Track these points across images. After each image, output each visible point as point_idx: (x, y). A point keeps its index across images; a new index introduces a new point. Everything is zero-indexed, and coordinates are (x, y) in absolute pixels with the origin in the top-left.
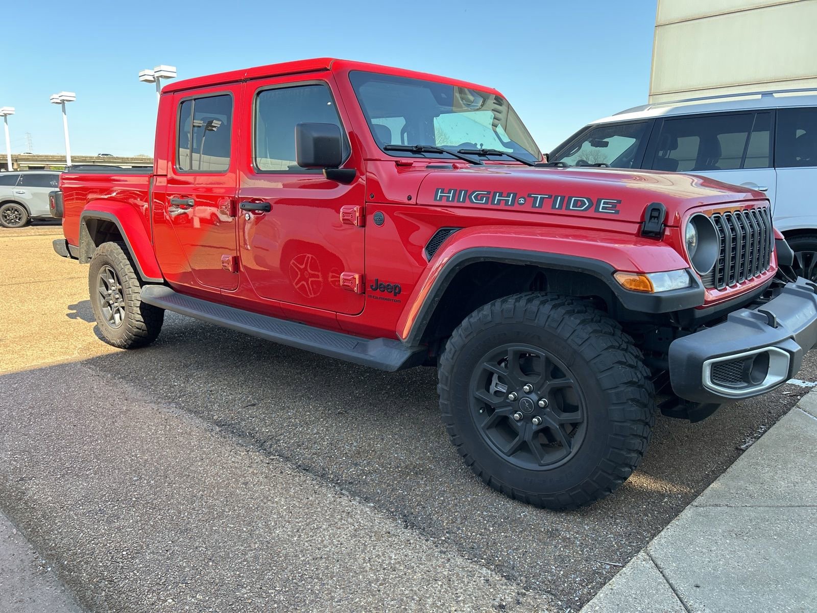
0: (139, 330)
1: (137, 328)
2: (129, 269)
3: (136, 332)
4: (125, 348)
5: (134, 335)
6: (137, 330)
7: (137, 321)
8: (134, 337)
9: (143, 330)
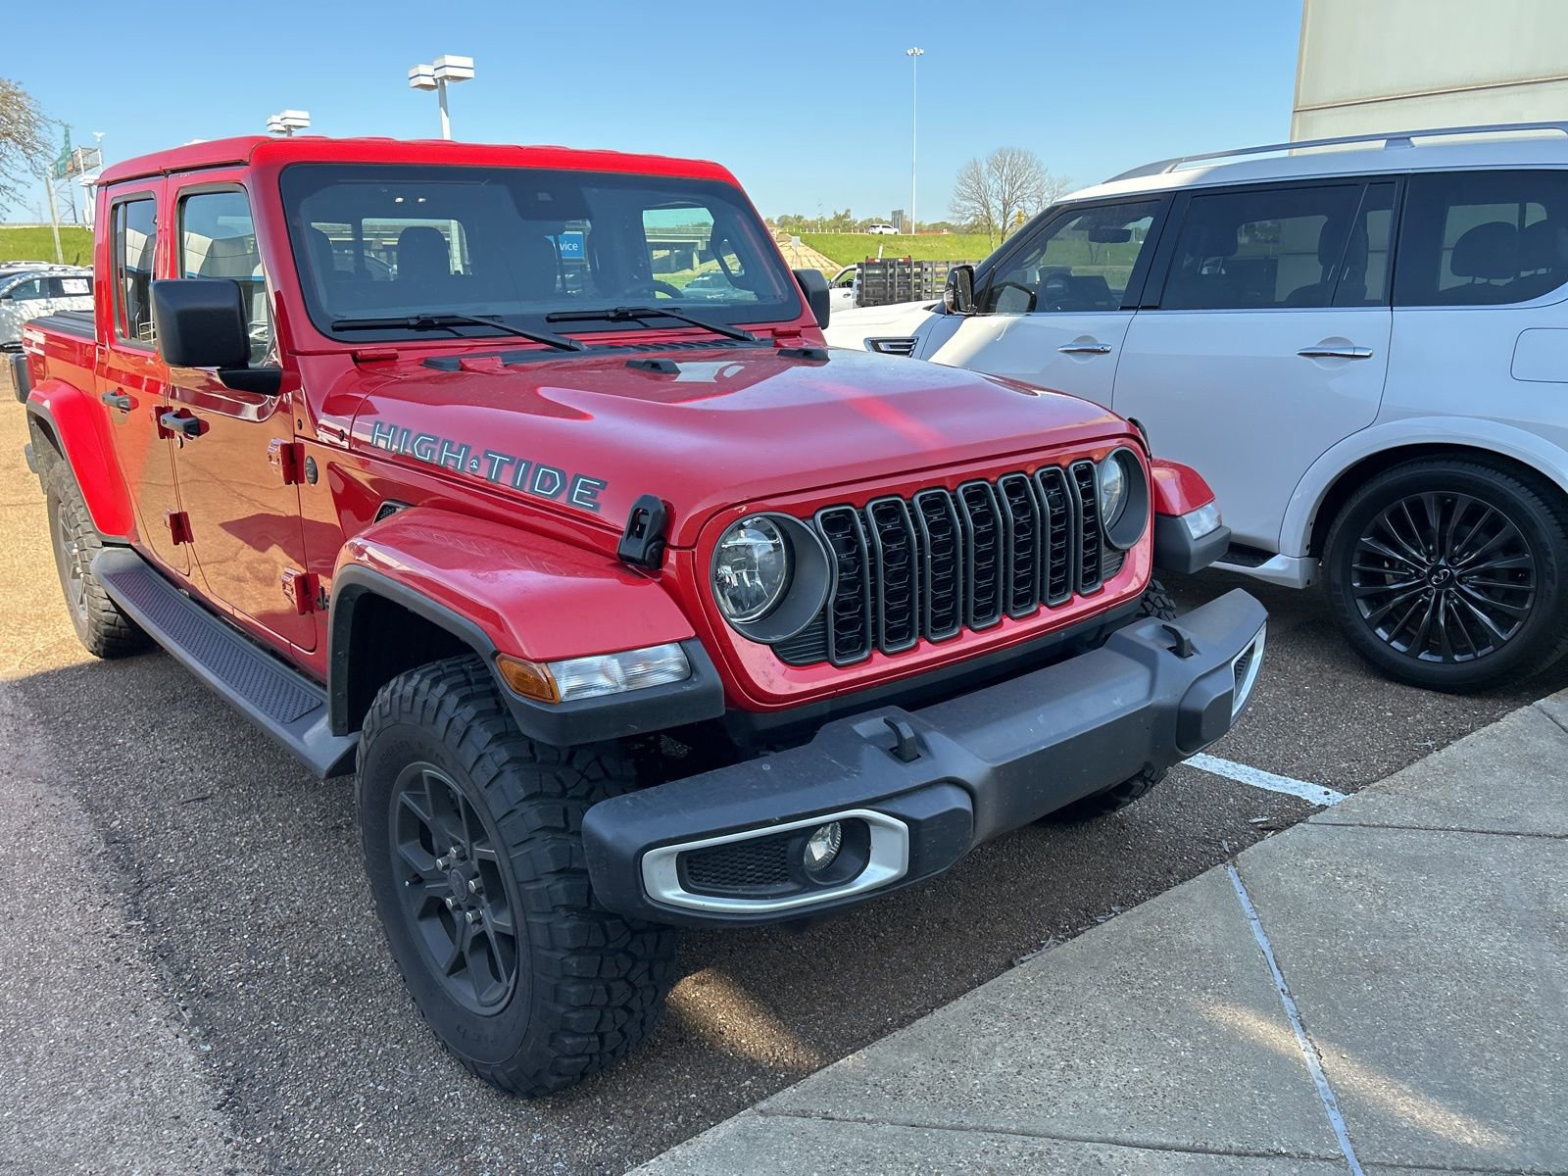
0: (112, 628)
1: (108, 624)
2: (82, 515)
3: (105, 630)
4: (101, 657)
5: (106, 636)
6: (107, 627)
7: (104, 611)
8: (105, 638)
9: (120, 627)
